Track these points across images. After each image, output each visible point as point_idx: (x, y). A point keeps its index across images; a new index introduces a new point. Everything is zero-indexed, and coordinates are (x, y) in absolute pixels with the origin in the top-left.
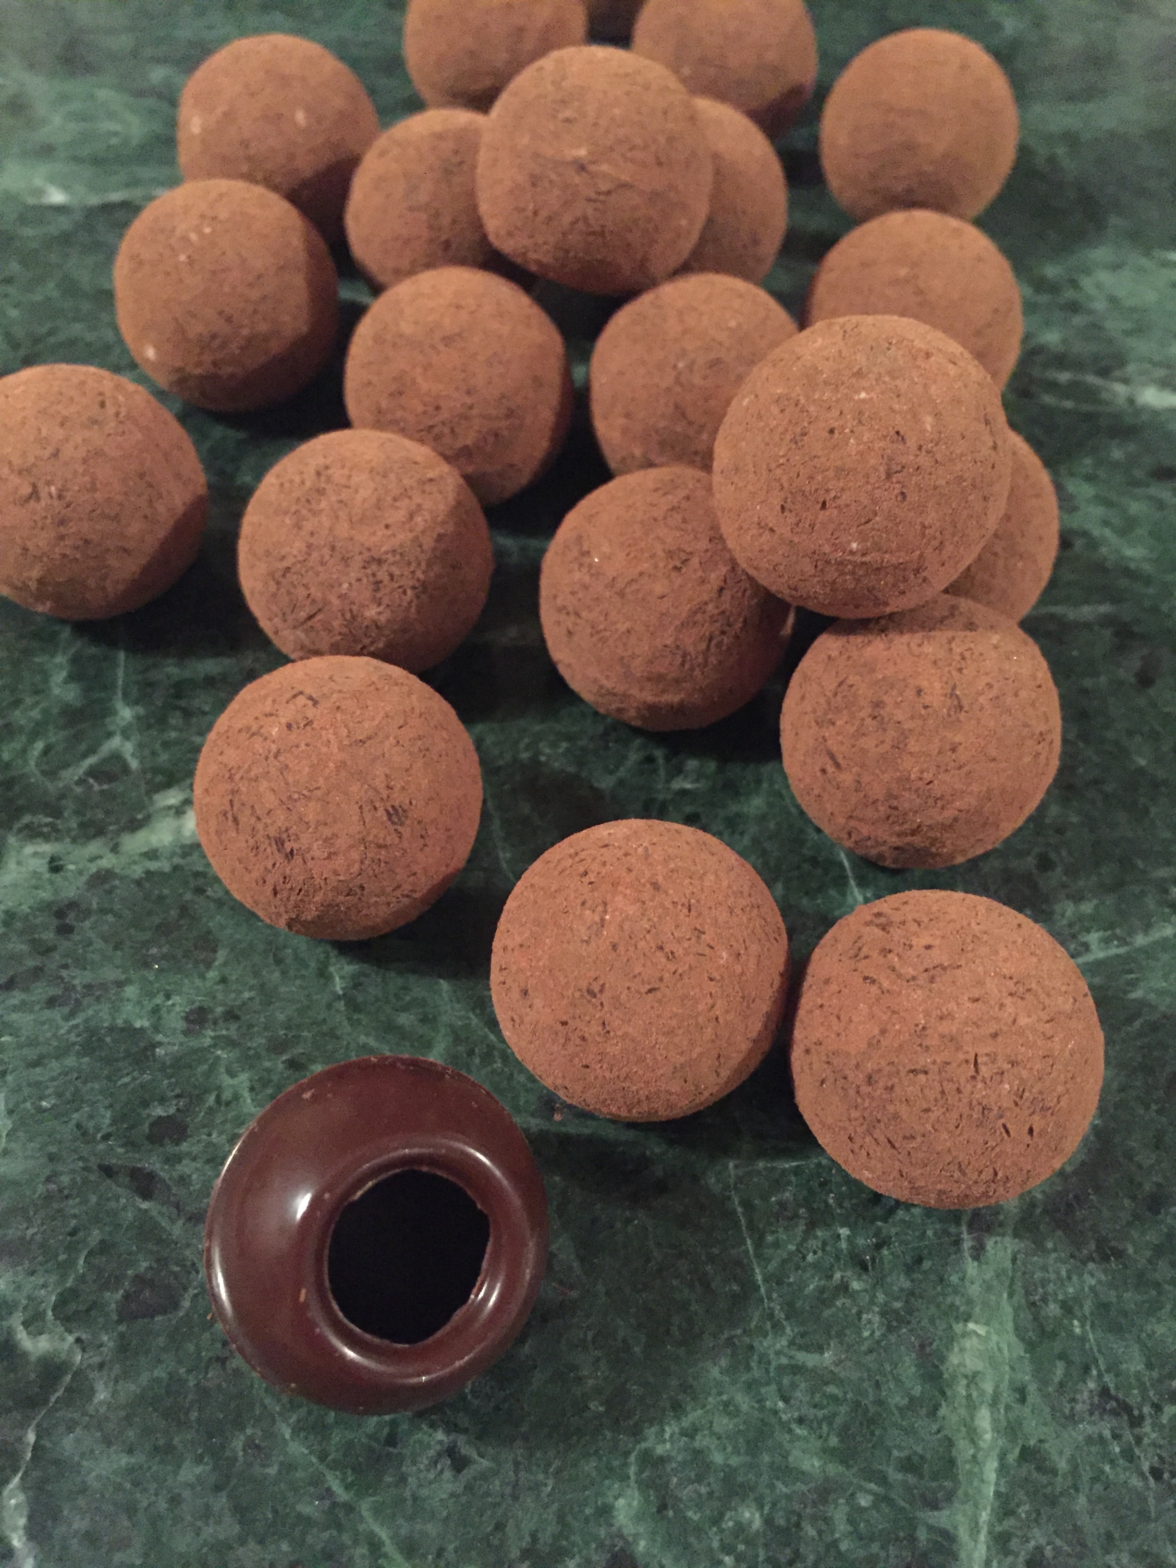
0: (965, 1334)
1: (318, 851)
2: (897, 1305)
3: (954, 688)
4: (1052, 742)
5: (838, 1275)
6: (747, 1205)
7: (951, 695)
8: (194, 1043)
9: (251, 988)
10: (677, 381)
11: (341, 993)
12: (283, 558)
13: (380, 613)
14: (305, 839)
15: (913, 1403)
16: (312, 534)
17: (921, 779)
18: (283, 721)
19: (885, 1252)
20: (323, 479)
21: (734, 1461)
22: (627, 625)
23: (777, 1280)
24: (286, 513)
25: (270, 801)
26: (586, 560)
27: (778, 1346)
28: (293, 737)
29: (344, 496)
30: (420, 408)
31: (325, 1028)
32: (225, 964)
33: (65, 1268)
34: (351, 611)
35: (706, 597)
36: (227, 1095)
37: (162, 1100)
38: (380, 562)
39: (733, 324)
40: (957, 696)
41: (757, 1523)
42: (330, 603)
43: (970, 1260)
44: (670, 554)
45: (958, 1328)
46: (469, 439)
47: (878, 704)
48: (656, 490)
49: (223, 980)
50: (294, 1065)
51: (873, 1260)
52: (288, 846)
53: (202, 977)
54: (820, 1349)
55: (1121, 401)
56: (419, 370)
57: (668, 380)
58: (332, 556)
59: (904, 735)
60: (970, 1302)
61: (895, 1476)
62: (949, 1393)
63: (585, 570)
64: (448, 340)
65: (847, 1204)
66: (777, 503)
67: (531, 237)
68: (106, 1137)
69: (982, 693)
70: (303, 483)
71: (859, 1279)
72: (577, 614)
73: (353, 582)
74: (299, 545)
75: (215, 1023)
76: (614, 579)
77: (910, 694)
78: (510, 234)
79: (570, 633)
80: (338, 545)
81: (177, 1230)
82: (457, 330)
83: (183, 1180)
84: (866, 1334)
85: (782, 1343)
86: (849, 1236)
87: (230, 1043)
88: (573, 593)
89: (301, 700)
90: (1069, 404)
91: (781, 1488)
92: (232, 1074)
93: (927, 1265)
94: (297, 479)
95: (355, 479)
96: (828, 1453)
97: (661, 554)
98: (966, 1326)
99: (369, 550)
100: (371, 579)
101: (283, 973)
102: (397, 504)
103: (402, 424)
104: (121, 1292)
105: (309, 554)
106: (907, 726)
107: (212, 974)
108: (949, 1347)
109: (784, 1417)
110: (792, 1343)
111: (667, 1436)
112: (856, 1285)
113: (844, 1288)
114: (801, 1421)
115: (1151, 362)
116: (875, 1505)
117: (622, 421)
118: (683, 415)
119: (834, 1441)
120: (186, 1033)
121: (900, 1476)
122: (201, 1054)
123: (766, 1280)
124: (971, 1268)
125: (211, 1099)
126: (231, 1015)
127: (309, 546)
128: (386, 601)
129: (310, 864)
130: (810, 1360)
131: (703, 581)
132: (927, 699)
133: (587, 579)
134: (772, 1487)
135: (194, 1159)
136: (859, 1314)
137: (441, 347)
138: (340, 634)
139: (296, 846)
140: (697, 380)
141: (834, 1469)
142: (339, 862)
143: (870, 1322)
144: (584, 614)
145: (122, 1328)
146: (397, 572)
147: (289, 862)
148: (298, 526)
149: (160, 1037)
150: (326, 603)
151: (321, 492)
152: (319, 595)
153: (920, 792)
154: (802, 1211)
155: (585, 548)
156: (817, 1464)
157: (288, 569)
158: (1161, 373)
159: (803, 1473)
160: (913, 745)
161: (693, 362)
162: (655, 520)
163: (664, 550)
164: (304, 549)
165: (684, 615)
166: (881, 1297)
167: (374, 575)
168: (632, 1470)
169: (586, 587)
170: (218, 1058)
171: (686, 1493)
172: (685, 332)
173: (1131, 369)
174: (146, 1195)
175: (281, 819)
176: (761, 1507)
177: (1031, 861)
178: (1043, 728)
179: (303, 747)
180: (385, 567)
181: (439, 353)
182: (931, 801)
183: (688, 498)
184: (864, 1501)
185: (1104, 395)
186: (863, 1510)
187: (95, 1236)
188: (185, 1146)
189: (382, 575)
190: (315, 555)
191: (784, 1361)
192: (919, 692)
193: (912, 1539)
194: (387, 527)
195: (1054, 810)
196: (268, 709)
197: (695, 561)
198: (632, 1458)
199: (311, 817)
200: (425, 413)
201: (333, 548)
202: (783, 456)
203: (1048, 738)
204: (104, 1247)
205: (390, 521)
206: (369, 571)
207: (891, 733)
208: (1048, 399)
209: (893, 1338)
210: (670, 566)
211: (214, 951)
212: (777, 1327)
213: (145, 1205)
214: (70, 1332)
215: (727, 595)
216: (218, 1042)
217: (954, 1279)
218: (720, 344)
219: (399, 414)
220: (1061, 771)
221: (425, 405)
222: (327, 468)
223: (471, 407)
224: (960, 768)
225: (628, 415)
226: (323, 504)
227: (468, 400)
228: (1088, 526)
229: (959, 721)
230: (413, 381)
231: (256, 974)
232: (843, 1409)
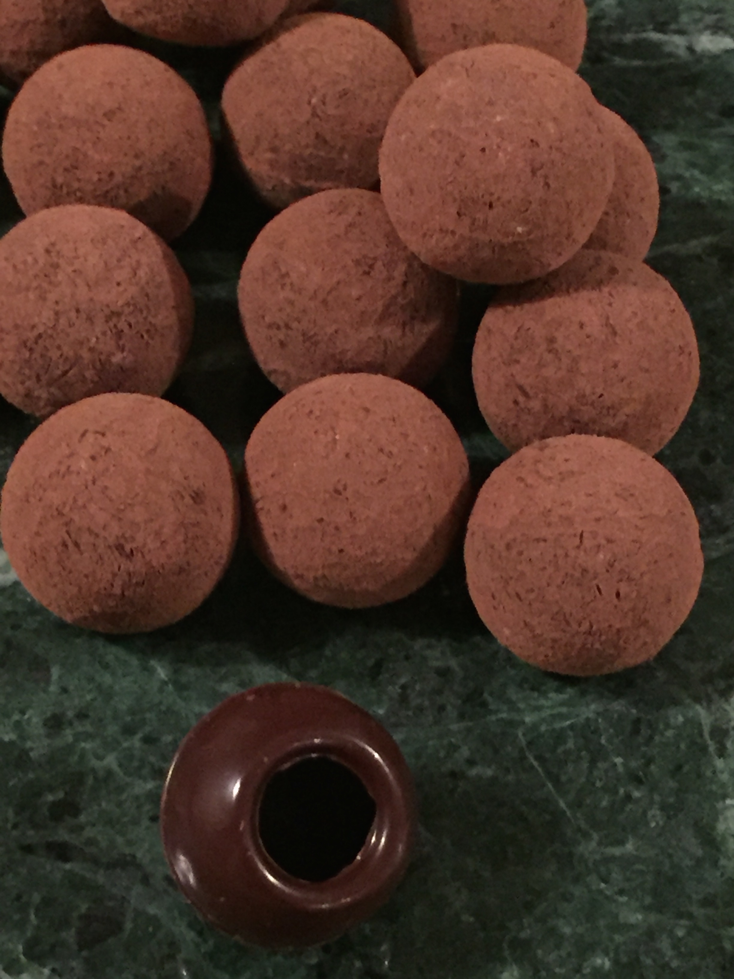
0: (727, 808)
1: (152, 544)
2: (672, 800)
3: (608, 318)
4: (690, 354)
5: (622, 791)
6: (539, 758)
7: (606, 325)
8: (59, 742)
9: (90, 691)
10: (314, 114)
11: (166, 679)
12: (33, 327)
13: (124, 358)
14: (140, 537)
15: (699, 862)
16: (57, 303)
17: (594, 394)
18: (87, 455)
19: (653, 767)
20: (53, 254)
21: (580, 930)
22: (334, 327)
23: (577, 804)
24: (28, 289)
25: (102, 518)
26: (287, 281)
27: (590, 849)
28: (100, 466)
29: (77, 266)
30: (95, 178)
31: (163, 708)
32: (60, 677)
33: (22, 925)
34: (100, 360)
35: (393, 292)
36: (101, 774)
37: (51, 789)
38: (118, 314)
39: (350, 57)
40: (611, 325)
41: (607, 964)
42: (81, 357)
43: (716, 757)
44: (357, 263)
45: (720, 805)
46: (143, 195)
47: (552, 340)
48: (331, 211)
49: (65, 690)
50: (148, 740)
51: (645, 775)
52: (128, 548)
53: (45, 691)
54: (621, 842)
55: (682, 52)
56: (90, 145)
57: (305, 115)
58: (77, 318)
59: (575, 360)
60: (723, 786)
61: (698, 912)
62: (723, 849)
63: (288, 287)
64: (109, 115)
65: (616, 741)
66: (453, 211)
67: (159, 12)
68: (15, 826)
69: (628, 321)
70: (36, 261)
71: (638, 789)
72: (287, 326)
73: (99, 335)
74: (47, 315)
75: (71, 724)
76: (315, 292)
77: (575, 328)
78: (138, 12)
79: (282, 344)
80: (83, 307)
81: (101, 878)
82: (116, 105)
83: (91, 842)
84: (653, 825)
85: (593, 844)
86: (622, 763)
87: (88, 736)
88: (280, 310)
89: (90, 437)
90: (636, 63)
91: (618, 938)
92: (100, 758)
93: (686, 768)
94: (30, 259)
95: (81, 251)
96: (646, 909)
97: (350, 263)
98: (724, 802)
99: (108, 306)
100: (114, 331)
101: (113, 674)
102: (122, 263)
103: (79, 194)
104: (73, 930)
105: (57, 320)
106: (576, 352)
107: (53, 688)
108: (716, 820)
109: (608, 893)
110: (600, 844)
111: (526, 925)
112: (636, 794)
113: (628, 797)
114: (621, 892)
115: (701, 9)
116: (689, 933)
117: (269, 155)
118: (325, 142)
119: (648, 900)
120: (49, 736)
121: (702, 911)
122: (69, 749)
123: (570, 806)
124: (719, 763)
125: (90, 781)
126: (82, 716)
127: (57, 313)
128: (128, 346)
129: (148, 558)
130: (617, 851)
131: (390, 279)
132: (588, 330)
133: (292, 296)
134: (612, 940)
135: (94, 825)
136: (645, 813)
137: (106, 122)
138: (92, 382)
139: (134, 545)
140: (331, 111)
141: (653, 918)
142: (170, 548)
143: (654, 816)
144: (295, 325)
145: (84, 953)
146: (133, 321)
147: (131, 561)
148: (43, 298)
149: (29, 744)
150: (78, 358)
151: (56, 266)
152: (71, 354)
153: (596, 405)
154: (584, 753)
155: (284, 270)
156: (640, 917)
157: (40, 336)
158: (710, 19)
159: (632, 925)
160: (584, 367)
161: (324, 96)
162: (338, 236)
163: (353, 261)
164: (52, 317)
165: (380, 309)
166: (657, 798)
167: (115, 326)
168: (507, 953)
169: (291, 303)
170: (83, 749)
171: (552, 957)
172: (312, 72)
173: (684, 18)
174: (66, 859)
175: (115, 529)
176: (607, 954)
177: (695, 459)
178: (680, 342)
179: (112, 469)
180: (123, 318)
181: (103, 126)
182: (605, 411)
183: (359, 214)
184: (680, 933)
185: (667, 49)
186: (680, 940)
187: (36, 898)
188: (82, 818)
189: (122, 325)
190: (63, 321)
191: (598, 857)
192: (582, 326)
193: (722, 949)
194: (118, 284)
195: (704, 414)
196: (67, 452)
197: (379, 264)
198: (505, 945)
199: (139, 519)
200: (100, 180)
201: (78, 311)
202: (450, 175)
203: (687, 350)
204: (47, 902)
205: (119, 279)
206: (111, 324)
207: (566, 361)
208: (618, 61)
209: (673, 822)
210: (361, 272)
211: (48, 670)
212: (586, 835)
213: (68, 866)
214: (44, 966)
215: (410, 286)
216: (78, 737)
217: (709, 773)
218: (345, 77)
219: (76, 185)
220: (703, 381)
221: (99, 173)
222: (53, 244)
223: (140, 168)
224: (622, 380)
225: (274, 150)
226: (60, 277)
227: (138, 163)
228: (680, 171)
229: (616, 343)
230: (85, 155)
231: (91, 679)
232: (649, 878)
